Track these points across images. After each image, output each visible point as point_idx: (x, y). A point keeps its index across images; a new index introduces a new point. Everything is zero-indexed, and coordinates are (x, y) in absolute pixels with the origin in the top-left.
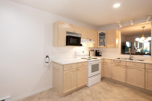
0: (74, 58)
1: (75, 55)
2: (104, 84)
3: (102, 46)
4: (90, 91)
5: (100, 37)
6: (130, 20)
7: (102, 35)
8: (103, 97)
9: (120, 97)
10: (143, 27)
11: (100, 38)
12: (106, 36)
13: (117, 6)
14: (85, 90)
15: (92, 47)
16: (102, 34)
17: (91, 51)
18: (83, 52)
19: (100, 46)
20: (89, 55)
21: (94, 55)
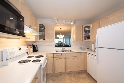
3: (42, 40)
5: (39, 29)
10: (61, 29)
12: (45, 29)
15: (33, 40)
17: (30, 45)
18: (20, 49)
19: (39, 39)
20: (28, 53)
21: (32, 51)
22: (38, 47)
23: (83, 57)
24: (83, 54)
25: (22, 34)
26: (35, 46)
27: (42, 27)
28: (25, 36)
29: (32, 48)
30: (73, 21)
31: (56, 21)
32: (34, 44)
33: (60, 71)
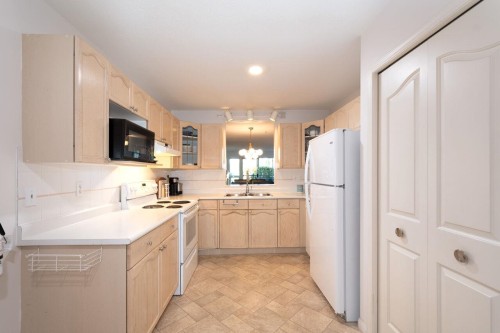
0: (116, 210)
1: (118, 199)
2: (207, 268)
3: (190, 165)
4: (193, 303)
5: (184, 139)
6: (248, 110)
7: (189, 134)
8: (234, 300)
9: (257, 281)
10: (251, 129)
11: (186, 142)
12: (199, 138)
13: (256, 71)
14: (179, 310)
15: (169, 167)
16: (190, 130)
17: (162, 179)
18: (144, 185)
19: (184, 164)
20: (157, 194)
21: (168, 192)
22: (181, 185)
23: (297, 211)
24: (297, 204)
25: (147, 158)
26: (175, 181)
27: (190, 134)
28: (155, 162)
29: (167, 185)
30: (275, 113)
31: (228, 114)
32: (172, 175)
33: (233, 245)
